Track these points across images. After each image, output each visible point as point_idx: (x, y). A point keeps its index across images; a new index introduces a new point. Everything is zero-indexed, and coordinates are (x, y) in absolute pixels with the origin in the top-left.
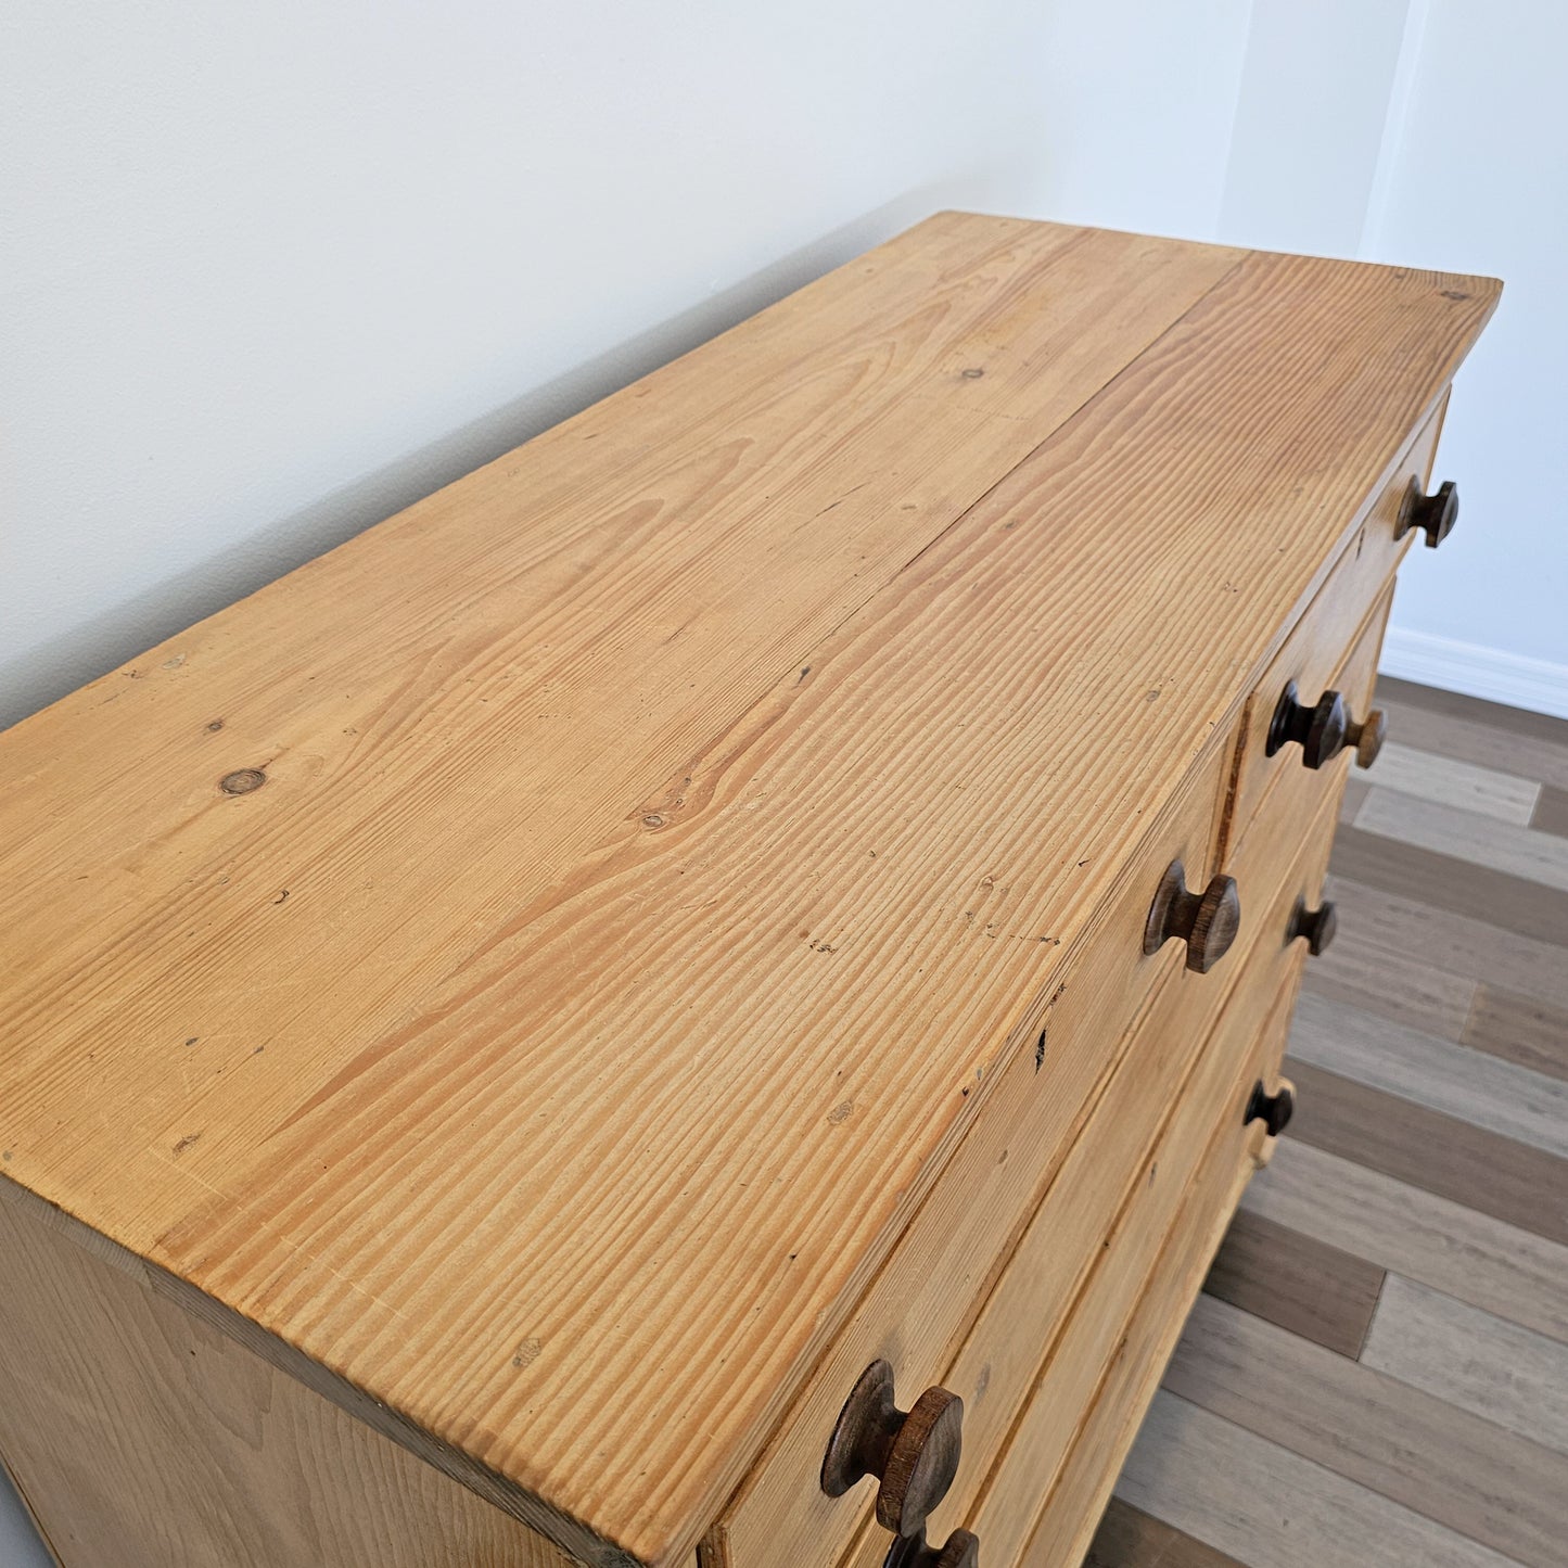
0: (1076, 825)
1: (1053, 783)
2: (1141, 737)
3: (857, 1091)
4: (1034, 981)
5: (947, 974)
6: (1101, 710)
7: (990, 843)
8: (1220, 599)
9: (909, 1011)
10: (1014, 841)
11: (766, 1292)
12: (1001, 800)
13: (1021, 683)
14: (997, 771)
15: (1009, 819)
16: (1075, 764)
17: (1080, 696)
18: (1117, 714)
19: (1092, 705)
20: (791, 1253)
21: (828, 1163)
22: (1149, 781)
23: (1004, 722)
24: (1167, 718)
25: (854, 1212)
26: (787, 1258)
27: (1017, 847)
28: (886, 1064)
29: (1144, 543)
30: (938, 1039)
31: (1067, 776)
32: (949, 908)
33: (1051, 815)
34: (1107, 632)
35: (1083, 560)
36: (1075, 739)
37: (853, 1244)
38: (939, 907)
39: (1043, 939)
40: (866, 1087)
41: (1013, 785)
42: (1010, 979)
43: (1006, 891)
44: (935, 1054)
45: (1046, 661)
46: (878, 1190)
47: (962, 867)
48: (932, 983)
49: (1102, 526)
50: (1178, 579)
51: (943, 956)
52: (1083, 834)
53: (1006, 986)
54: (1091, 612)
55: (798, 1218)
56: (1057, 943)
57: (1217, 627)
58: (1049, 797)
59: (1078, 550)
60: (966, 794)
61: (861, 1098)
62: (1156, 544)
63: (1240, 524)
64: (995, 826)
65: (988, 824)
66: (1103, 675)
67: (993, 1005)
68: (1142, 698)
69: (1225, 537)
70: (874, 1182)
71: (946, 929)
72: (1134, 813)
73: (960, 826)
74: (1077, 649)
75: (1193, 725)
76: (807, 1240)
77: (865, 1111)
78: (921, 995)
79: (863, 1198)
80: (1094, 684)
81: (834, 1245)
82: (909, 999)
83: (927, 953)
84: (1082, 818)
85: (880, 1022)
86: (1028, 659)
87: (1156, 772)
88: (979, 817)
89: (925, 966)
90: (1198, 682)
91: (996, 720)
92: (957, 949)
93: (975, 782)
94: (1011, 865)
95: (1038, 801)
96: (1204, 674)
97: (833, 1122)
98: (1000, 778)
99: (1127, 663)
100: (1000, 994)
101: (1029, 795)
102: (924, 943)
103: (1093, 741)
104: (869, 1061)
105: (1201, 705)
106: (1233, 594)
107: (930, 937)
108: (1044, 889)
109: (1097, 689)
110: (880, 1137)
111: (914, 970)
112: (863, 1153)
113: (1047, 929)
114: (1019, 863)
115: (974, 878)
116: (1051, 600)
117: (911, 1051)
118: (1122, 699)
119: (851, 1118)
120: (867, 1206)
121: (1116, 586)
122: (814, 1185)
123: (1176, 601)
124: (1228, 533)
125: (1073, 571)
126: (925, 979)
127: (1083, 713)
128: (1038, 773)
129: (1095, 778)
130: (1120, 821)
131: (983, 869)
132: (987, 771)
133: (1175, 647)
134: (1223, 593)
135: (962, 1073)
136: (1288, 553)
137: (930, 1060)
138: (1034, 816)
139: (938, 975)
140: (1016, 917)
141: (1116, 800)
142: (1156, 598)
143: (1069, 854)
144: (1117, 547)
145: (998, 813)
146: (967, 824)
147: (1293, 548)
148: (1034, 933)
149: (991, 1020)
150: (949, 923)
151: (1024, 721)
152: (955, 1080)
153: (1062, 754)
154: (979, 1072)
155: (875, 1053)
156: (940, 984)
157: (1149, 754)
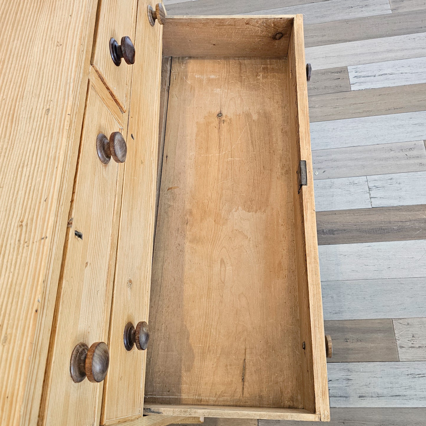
0: (40, 184)
1: (28, 169)
2: (49, 133)
3: (7, 329)
4: (44, 257)
5: (19, 269)
6: (34, 127)
7: (17, 206)
8: (57, 51)
9: (13, 290)
10: (24, 201)
11: (4, 413)
12: (15, 186)
13: (7, 127)
14: (10, 173)
15: (20, 192)
16: (33, 156)
17: (26, 124)
18: (39, 125)
19: (30, 127)
20: (6, 396)
21: (7, 359)
22: (56, 152)
23: (6, 149)
24: (55, 120)
25: (19, 372)
26: (6, 399)
27: (25, 204)
28: (12, 315)
29: (27, 36)
30: (23, 296)
31: (32, 163)
32: (13, 242)
33: (31, 184)
34: (27, 88)
35: (10, 55)
36: (30, 145)
37: (21, 383)
38: (9, 243)
39: (43, 239)
40: (9, 326)
41: (17, 177)
42: (37, 261)
43: (27, 224)
44: (24, 302)
45: (11, 112)
46: (23, 360)
47: (11, 222)
48: (16, 275)
49: (11, 33)
50: (42, 48)
51: (16, 262)
52: (43, 187)
53: (36, 264)
54: (19, 80)
55: (5, 383)
56: (46, 238)
57: (59, 67)
58: (29, 176)
59: (7, 50)
60: (4, 189)
61: (9, 331)
62: (31, 33)
63: (55, 8)
64: (16, 198)
65: (14, 198)
66: (30, 109)
67: (35, 273)
68: (45, 114)
69: (52, 18)
70: (21, 359)
71: (14, 251)
72: (55, 169)
73: (6, 204)
74: (19, 102)
75: (63, 119)
76: (9, 390)
77: (11, 334)
78: (14, 282)
79: (20, 366)
80: (29, 115)
81: (17, 387)
82: (11, 285)
83: (11, 264)
84: (41, 179)
85: (6, 299)
86: (6, 115)
87: (57, 146)
88: (11, 197)
89: (12, 270)
90: (60, 97)
91: (4, 149)
92: (19, 257)
93: (5, 182)
94: (25, 212)
95: (26, 180)
96: (60, 91)
97: (4, 344)
98: (12, 176)
99: (36, 99)
100: (36, 268)
101: (23, 178)
102: (10, 261)
103: (36, 143)
104: (7, 315)
105: (63, 108)
106: (61, 47)
107: (10, 257)
108: (37, 217)
109: (30, 117)
110: (18, 342)
111: (9, 273)
112: (15, 351)
113: (42, 233)
114: (28, 210)
115: (16, 225)
116: (5, 81)
117: (17, 305)
118: (39, 118)
119: (8, 340)
120: (21, 368)
121: (24, 62)
122: (5, 369)
123: (44, 60)
124: (52, 16)
125: (8, 61)
126: (13, 275)
127: (29, 131)
128: (23, 167)
129: (40, 160)
130: (52, 175)
131: (18, 219)
132: (7, 175)
133: (49, 84)
134: (58, 48)
135: (33, 305)
136: (73, 15)
137: (23, 305)
138: (26, 188)
139: (17, 271)
140: (32, 234)
141: (48, 166)
142: (37, 62)
143: (41, 199)
144: (19, 41)
145: (16, 192)
146: (8, 202)
147: (74, 13)
148: (39, 238)
149: (36, 280)
150: (14, 248)
151: (12, 145)
152: (32, 308)
153: (28, 154)
154: (38, 301)
155: (8, 312)
156: (18, 274)
157: (53, 140)
